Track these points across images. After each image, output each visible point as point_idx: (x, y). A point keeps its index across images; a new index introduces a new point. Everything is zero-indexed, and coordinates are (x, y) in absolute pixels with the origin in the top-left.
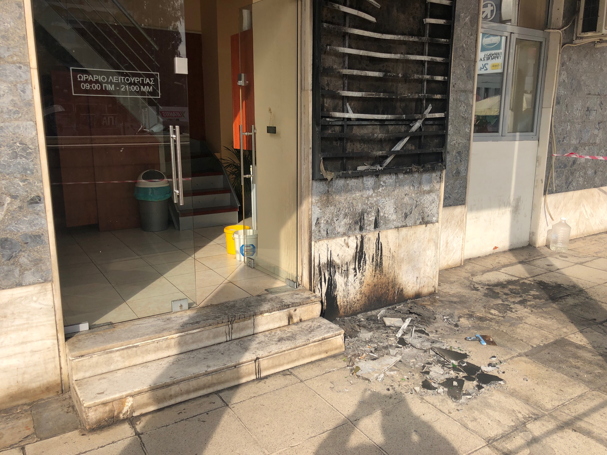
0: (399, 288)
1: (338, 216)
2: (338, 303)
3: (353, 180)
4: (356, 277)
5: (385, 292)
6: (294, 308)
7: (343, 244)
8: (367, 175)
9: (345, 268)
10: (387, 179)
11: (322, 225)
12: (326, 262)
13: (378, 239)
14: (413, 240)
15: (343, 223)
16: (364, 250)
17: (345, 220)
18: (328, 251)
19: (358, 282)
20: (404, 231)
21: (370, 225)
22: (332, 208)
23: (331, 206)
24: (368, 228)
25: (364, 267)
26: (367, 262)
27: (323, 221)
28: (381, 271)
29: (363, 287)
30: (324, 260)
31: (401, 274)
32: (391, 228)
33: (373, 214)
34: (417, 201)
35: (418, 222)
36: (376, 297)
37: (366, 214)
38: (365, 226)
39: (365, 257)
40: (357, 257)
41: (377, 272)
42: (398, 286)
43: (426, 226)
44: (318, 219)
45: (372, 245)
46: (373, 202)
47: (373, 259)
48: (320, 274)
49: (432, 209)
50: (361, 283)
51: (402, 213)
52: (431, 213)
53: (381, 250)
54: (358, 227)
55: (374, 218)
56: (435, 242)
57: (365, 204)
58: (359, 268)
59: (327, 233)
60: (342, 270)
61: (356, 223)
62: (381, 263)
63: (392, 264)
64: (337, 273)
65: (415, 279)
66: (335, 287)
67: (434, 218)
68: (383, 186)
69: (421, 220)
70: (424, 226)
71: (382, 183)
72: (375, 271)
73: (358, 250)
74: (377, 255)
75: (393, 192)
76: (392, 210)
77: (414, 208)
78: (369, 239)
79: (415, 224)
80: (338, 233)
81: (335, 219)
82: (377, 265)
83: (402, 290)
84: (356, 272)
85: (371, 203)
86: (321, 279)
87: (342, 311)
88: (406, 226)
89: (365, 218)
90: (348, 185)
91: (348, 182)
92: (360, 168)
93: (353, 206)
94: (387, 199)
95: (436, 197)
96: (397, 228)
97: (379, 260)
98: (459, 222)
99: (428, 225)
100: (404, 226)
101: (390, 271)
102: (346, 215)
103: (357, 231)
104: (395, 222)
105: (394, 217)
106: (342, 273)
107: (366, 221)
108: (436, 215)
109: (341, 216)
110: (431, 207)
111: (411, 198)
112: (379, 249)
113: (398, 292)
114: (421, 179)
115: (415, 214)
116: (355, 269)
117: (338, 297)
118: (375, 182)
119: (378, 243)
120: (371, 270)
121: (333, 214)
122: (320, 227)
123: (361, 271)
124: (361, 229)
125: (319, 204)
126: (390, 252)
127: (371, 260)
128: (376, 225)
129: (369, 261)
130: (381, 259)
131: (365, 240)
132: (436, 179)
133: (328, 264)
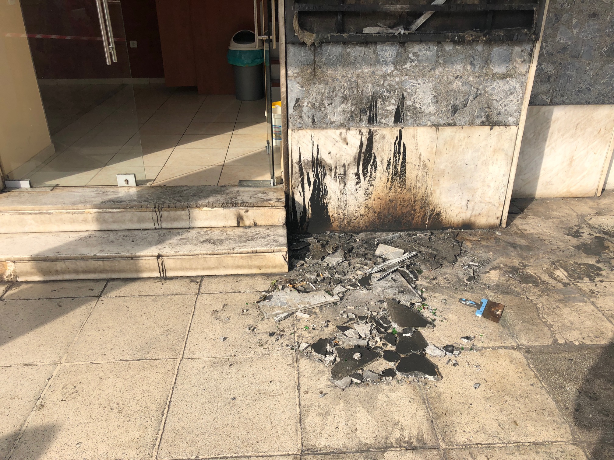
0: (433, 211)
1: (331, 98)
2: (330, 214)
3: (358, 48)
4: (358, 186)
5: (408, 212)
6: (245, 208)
7: (338, 139)
8: (383, 42)
9: (341, 171)
10: (420, 50)
11: (305, 109)
12: (310, 159)
13: (400, 138)
14: (463, 147)
15: (339, 109)
16: (374, 151)
17: (342, 106)
18: (313, 144)
19: (361, 192)
20: (448, 131)
21: (387, 116)
22: (322, 86)
23: (320, 83)
24: (383, 121)
25: (373, 174)
26: (378, 168)
27: (306, 104)
28: (403, 183)
29: (371, 201)
30: (307, 156)
31: (438, 192)
32: (426, 125)
33: (393, 101)
34: (478, 89)
35: (479, 121)
36: (392, 216)
37: (379, 101)
38: (379, 117)
39: (374, 162)
40: (362, 159)
41: (395, 183)
42: (431, 208)
43: (491, 129)
44: (298, 100)
45: (387, 146)
46: (393, 83)
47: (389, 165)
48: (302, 174)
49: (508, 104)
50: (368, 194)
51: (448, 105)
52: (506, 110)
53: (404, 155)
54: (365, 118)
55: (395, 107)
56: (506, 154)
57: (379, 86)
58: (364, 175)
59: (314, 121)
60: (336, 173)
61: (363, 111)
62: (403, 172)
63: (423, 177)
64: (328, 176)
65: (464, 203)
66: (326, 193)
67: (510, 118)
68: (412, 61)
69: (484, 119)
70: (487, 128)
71: (410, 55)
72: (393, 182)
73: (364, 150)
74: (396, 161)
75: (432, 72)
76: (429, 99)
77: (471, 98)
78: (383, 137)
79: (472, 124)
80: (332, 123)
81: (326, 103)
82: (395, 174)
83: (439, 214)
84: (359, 178)
85: (389, 85)
86: (302, 180)
87: (335, 224)
88: (454, 125)
89: (379, 105)
90: (349, 54)
91: (348, 50)
92: (367, 30)
93: (357, 86)
94: (420, 81)
95: (518, 86)
96: (437, 126)
97: (399, 168)
98: (603, 130)
99: (496, 128)
100: (449, 125)
101: (419, 185)
102: (344, 99)
103: (364, 123)
104: (433, 117)
105: (432, 109)
106: (335, 176)
107: (380, 111)
108: (516, 114)
109: (337, 100)
110: (507, 101)
111: (467, 83)
112: (399, 153)
113: (431, 215)
114: (489, 54)
115: (474, 108)
116: (357, 174)
117: (330, 207)
118: (398, 54)
119: (399, 144)
120: (384, 179)
121: (322, 95)
122: (301, 111)
123: (367, 179)
124: (371, 121)
125: (299, 79)
126: (420, 158)
127: (385, 167)
128: (399, 118)
129: (381, 167)
130: (403, 166)
131: (376, 138)
132: (521, 56)
133: (313, 162)
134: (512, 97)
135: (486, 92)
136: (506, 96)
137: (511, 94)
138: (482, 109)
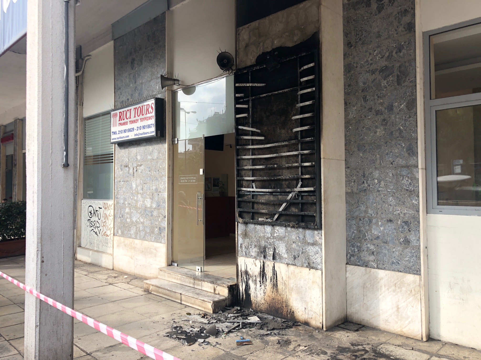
0: (291, 310)
1: (251, 245)
2: (252, 299)
3: (259, 226)
4: (261, 287)
5: (280, 307)
6: (216, 285)
7: (253, 263)
8: (266, 225)
9: (254, 278)
10: (279, 229)
11: (243, 248)
13: (274, 267)
14: (299, 277)
15: (254, 250)
16: (265, 271)
17: (255, 249)
18: (245, 264)
19: (262, 291)
20: (292, 268)
21: (270, 256)
22: (248, 240)
23: (248, 238)
24: (269, 258)
25: (266, 283)
26: (267, 280)
27: (243, 246)
28: (277, 290)
29: (266, 296)
30: (243, 269)
31: (292, 299)
32: (284, 263)
33: (271, 250)
34: (303, 249)
35: (305, 265)
36: (274, 308)
37: (267, 249)
38: (267, 256)
39: (266, 277)
40: (261, 274)
41: (274, 290)
42: (290, 308)
43: (310, 270)
44: (241, 244)
45: (270, 270)
46: (271, 242)
48: (242, 277)
49: (317, 259)
50: (265, 293)
51: (292, 255)
52: (316, 262)
53: (276, 276)
54: (263, 256)
55: (272, 253)
56: (318, 285)
57: (266, 242)
58: (263, 282)
59: (246, 254)
60: (253, 279)
61: (261, 252)
62: (277, 284)
63: (285, 289)
64: (250, 280)
65: (304, 309)
66: (250, 288)
67: (319, 266)
68: (277, 233)
69: (307, 264)
70: (308, 269)
71: (276, 231)
72: (273, 289)
73: (262, 270)
74: (274, 278)
75: (284, 239)
76: (284, 251)
77: (300, 253)
78: (268, 266)
79: (302, 266)
80: (252, 256)
81: (250, 247)
82: (274, 285)
83: (293, 312)
84: (261, 284)
85: (270, 242)
86: (242, 280)
87: (254, 305)
88: (295, 265)
89: (267, 251)
90: (256, 228)
91: (256, 226)
92: (260, 219)
93: (259, 242)
94: (280, 242)
95: (319, 250)
96: (288, 264)
97: (275, 282)
99: (312, 270)
100: (293, 265)
101: (283, 293)
102: (255, 246)
103: (262, 258)
104: (286, 260)
105: (286, 256)
106: (253, 281)
107: (267, 253)
108: (321, 264)
109: (253, 246)
110: (316, 257)
111: (298, 245)
112: (274, 275)
113: (290, 312)
114: (305, 233)
115: (302, 259)
116: (260, 281)
117: (251, 295)
118: (272, 229)
119: (274, 269)
120: (270, 287)
121: (248, 243)
122: (242, 249)
123: (264, 285)
124: (265, 257)
125: (241, 236)
126: (282, 279)
127: (270, 280)
128: (274, 258)
129: (269, 280)
130: (276, 282)
131: (266, 265)
132: (318, 236)
133: (245, 272)
134: (318, 255)
135: (306, 251)
136: (315, 254)
137: (317, 253)
138: (306, 259)
